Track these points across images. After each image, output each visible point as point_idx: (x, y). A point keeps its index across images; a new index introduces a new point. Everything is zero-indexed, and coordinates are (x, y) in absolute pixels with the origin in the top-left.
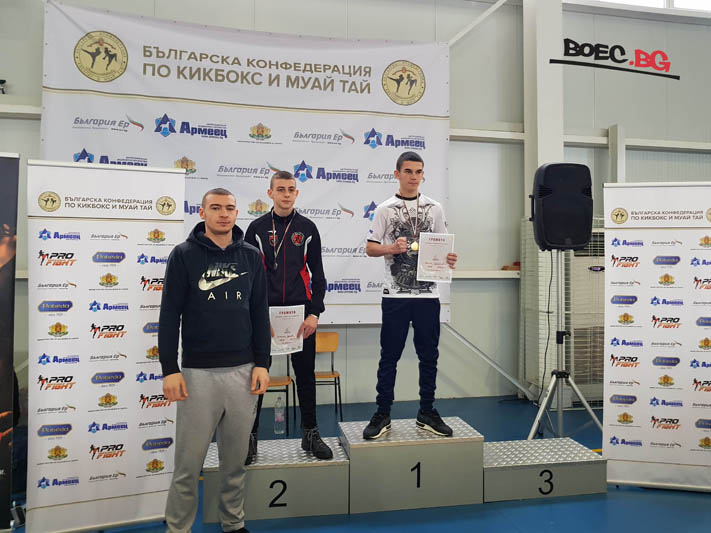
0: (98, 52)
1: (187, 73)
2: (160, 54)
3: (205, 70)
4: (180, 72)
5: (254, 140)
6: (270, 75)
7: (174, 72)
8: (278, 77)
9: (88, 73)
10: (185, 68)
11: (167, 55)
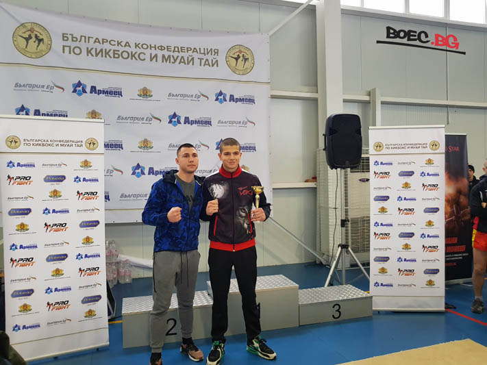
0: (30, 37)
1: (93, 52)
2: (74, 39)
3: (106, 50)
4: (89, 52)
5: (141, 98)
6: (151, 54)
7: (84, 52)
8: (156, 56)
9: (24, 52)
10: (92, 49)
11: (79, 40)
